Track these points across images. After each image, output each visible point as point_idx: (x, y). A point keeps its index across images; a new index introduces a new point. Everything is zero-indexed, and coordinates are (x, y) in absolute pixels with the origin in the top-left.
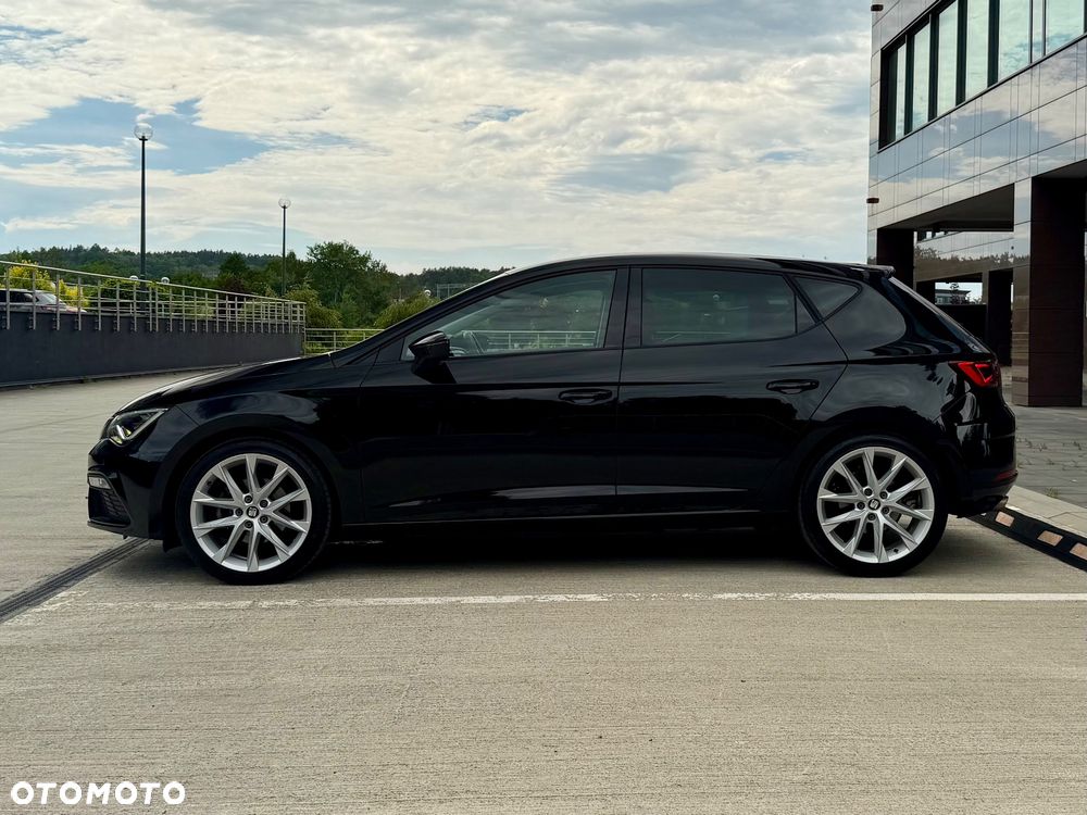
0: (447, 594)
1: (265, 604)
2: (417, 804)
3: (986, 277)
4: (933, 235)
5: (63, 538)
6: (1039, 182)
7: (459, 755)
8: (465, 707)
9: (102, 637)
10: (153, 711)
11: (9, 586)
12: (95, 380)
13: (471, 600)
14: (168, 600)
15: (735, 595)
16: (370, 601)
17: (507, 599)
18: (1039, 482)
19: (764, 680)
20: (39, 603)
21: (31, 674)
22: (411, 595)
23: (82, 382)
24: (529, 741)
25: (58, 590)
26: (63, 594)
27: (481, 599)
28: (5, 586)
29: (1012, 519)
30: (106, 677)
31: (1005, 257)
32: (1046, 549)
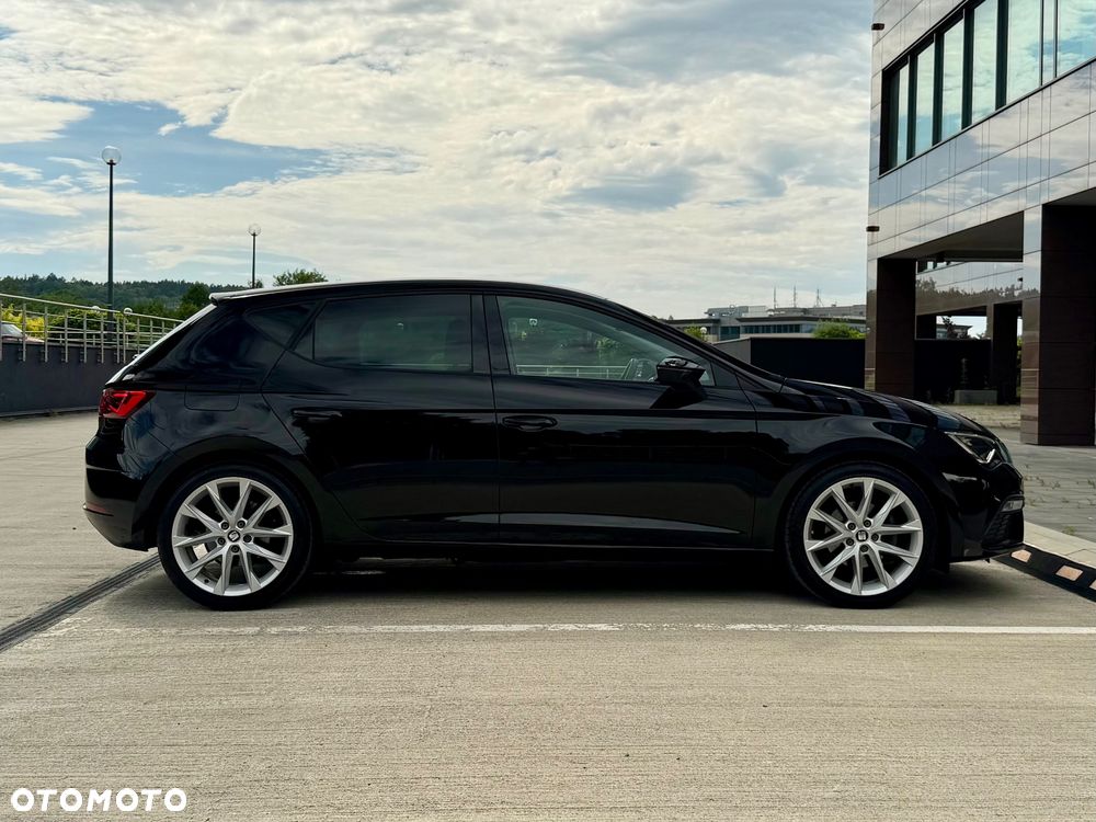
0: (455, 622)
1: (274, 630)
2: (454, 813)
3: (991, 310)
4: (935, 266)
5: (58, 567)
6: (1049, 209)
7: (490, 770)
8: (488, 727)
9: (115, 661)
10: (179, 729)
11: (12, 612)
12: (61, 414)
13: (481, 628)
14: (174, 626)
15: (748, 626)
16: (379, 628)
17: (516, 628)
18: (1055, 519)
19: (785, 705)
20: (45, 629)
21: (51, 695)
22: (419, 623)
23: (47, 415)
24: (557, 758)
25: (61, 617)
26: (68, 620)
27: (489, 628)
28: (7, 612)
29: (1029, 554)
30: (126, 697)
31: (1012, 289)
32: (1065, 584)
